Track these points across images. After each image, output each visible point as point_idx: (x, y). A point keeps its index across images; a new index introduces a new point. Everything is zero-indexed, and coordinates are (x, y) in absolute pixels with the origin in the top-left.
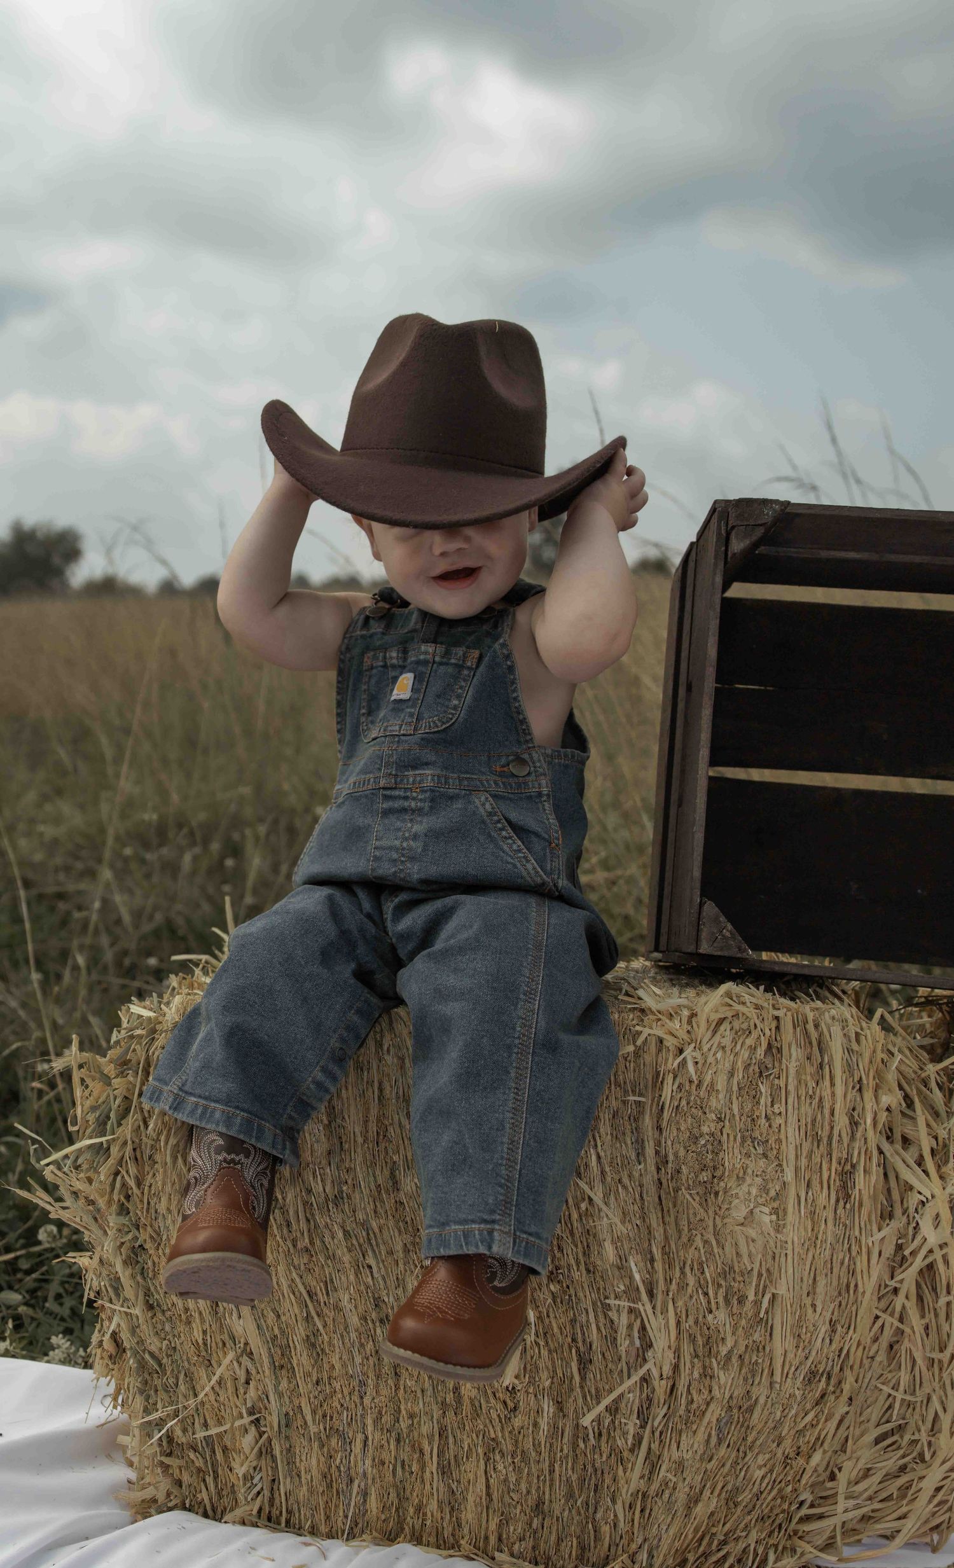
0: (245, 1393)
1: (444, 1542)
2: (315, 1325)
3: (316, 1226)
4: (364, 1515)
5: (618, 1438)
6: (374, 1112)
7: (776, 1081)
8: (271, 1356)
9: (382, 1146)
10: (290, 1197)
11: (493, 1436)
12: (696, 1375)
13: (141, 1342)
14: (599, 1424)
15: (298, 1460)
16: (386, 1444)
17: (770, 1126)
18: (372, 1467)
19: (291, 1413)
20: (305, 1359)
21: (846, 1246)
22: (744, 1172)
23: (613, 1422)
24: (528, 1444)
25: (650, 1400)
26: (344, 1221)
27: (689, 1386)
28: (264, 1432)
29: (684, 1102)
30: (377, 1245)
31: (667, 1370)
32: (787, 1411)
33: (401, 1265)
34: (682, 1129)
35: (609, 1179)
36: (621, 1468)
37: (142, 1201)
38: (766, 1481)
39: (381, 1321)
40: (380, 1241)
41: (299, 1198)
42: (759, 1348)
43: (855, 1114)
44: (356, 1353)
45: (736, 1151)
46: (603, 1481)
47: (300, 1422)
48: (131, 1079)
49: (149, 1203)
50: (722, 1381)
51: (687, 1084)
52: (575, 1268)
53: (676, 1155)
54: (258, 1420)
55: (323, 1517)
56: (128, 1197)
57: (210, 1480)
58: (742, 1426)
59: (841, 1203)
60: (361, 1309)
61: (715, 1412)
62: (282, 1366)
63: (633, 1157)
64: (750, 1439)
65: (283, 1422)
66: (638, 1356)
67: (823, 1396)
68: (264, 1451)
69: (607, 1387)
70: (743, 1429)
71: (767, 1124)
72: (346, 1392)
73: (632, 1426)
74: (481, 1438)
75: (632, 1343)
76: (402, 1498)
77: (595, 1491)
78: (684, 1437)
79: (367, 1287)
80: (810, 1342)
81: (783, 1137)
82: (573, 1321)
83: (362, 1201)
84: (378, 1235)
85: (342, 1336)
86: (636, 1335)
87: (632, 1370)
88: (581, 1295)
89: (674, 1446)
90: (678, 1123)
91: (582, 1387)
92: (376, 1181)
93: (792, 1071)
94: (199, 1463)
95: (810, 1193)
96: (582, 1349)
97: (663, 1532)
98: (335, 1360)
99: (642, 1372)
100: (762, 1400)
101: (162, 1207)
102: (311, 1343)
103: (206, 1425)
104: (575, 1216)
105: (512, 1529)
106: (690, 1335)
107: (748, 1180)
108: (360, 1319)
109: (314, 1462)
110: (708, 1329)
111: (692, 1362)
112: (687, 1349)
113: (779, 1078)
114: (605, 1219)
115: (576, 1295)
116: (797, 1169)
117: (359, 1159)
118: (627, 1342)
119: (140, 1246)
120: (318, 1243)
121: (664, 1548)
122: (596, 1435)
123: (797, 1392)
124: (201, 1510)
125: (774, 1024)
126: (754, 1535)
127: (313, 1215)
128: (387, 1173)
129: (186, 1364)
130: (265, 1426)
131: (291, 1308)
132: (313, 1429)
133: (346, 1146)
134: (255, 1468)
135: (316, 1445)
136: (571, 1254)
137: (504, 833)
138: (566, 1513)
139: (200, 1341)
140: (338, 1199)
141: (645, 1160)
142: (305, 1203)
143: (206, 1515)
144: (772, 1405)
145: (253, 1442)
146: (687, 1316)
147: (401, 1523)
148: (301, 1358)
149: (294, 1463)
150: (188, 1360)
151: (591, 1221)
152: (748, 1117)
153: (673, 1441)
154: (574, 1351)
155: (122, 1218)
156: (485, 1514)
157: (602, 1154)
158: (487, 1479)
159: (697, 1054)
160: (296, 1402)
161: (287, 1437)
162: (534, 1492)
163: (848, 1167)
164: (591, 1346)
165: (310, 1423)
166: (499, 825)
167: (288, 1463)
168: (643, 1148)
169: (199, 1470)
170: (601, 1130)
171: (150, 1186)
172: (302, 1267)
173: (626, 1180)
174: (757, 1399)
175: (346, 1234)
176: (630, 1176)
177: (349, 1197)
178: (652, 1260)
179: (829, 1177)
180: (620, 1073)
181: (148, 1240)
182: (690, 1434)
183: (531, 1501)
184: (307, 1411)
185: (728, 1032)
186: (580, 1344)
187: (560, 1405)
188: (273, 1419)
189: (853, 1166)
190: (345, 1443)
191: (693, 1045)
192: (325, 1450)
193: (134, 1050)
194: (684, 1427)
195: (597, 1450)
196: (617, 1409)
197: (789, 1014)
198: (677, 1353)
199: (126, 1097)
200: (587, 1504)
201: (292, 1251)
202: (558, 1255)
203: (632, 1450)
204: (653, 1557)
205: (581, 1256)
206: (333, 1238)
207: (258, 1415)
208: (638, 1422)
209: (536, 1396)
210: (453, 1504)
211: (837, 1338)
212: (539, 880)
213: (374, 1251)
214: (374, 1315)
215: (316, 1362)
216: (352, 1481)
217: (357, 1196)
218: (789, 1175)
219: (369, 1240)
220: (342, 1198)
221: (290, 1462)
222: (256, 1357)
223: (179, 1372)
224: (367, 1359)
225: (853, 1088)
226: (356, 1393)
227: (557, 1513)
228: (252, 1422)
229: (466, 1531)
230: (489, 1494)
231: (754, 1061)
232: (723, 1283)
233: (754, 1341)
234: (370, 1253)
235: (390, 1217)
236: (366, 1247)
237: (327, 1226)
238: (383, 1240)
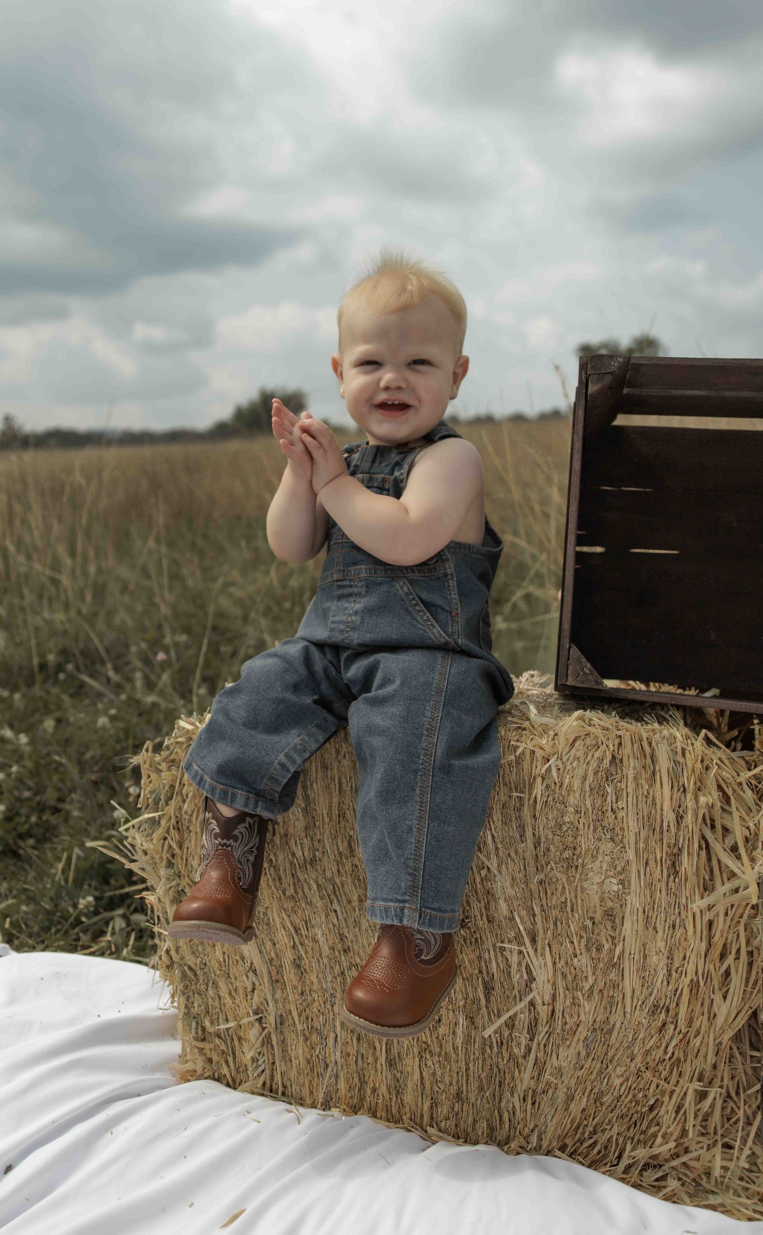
0: (251, 999)
1: (393, 1116)
2: (299, 951)
3: (299, 880)
4: (337, 1092)
5: (514, 1048)
6: (335, 800)
7: (619, 784)
8: (270, 973)
9: (342, 824)
10: (281, 858)
11: (425, 1040)
12: (568, 1003)
13: (182, 958)
14: (501, 1036)
15: (290, 1049)
16: (350, 1041)
17: (616, 818)
18: (341, 1057)
19: (284, 1015)
20: (292, 976)
21: (677, 911)
22: (597, 852)
23: (510, 1034)
24: (450, 1049)
25: (536, 1020)
26: (317, 878)
27: (563, 1011)
28: (266, 1028)
29: (550, 799)
30: (340, 895)
31: (547, 998)
32: (637, 1034)
33: (357, 912)
34: (550, 818)
35: (501, 853)
36: (517, 1070)
37: (182, 858)
38: (624, 1087)
39: (345, 951)
40: (342, 893)
41: (287, 860)
42: (615, 986)
43: (681, 810)
44: (328, 973)
45: (590, 836)
46: (505, 1079)
47: (291, 1022)
48: (175, 773)
49: (187, 860)
50: (587, 1009)
51: (553, 785)
52: (479, 918)
53: (546, 837)
54: (261, 1018)
55: (308, 1093)
56: (173, 856)
57: (230, 1059)
58: (604, 1044)
59: (672, 878)
60: (330, 943)
61: (583, 1032)
62: (276, 982)
63: (518, 837)
64: (610, 1054)
65: (278, 1022)
66: (527, 986)
67: (664, 1025)
68: (266, 1040)
69: (505, 1009)
70: (605, 1047)
71: (613, 816)
72: (322, 1003)
73: (524, 1039)
74: (415, 1040)
75: (522, 977)
76: (363, 1082)
77: (500, 1086)
78: (561, 1050)
79: (334, 926)
80: (652, 983)
81: (625, 826)
82: (479, 958)
83: (329, 865)
84: (341, 890)
85: (319, 961)
86: (524, 971)
87: (523, 997)
88: (484, 938)
89: (554, 1056)
90: (547, 813)
91: (487, 1007)
92: (338, 849)
93: (631, 776)
94: (223, 1047)
95: (648, 869)
96: (486, 979)
97: (549, 1121)
98: (313, 977)
99: (529, 998)
100: (618, 1025)
102: (297, 964)
103: (227, 1020)
104: (478, 880)
105: (439, 1110)
106: (563, 973)
107: (600, 858)
108: (330, 948)
109: (301, 1051)
110: (575, 969)
111: (564, 993)
112: (561, 983)
113: (621, 782)
114: (499, 883)
115: (481, 938)
116: (637, 851)
117: (327, 834)
118: (518, 976)
119: (182, 890)
120: (300, 892)
121: (549, 1134)
122: (499, 1043)
123: (644, 1021)
124: (225, 1081)
125: (616, 742)
126: (616, 1129)
127: (296, 872)
128: (346, 843)
129: (213, 975)
130: (266, 1023)
131: (282, 938)
132: (299, 1027)
133: (317, 824)
134: (259, 1053)
135: (301, 1039)
136: (476, 908)
137: (417, 608)
138: (479, 1102)
139: (221, 960)
140: (313, 861)
141: (526, 840)
142: (291, 863)
143: (228, 1085)
144: (626, 1029)
145: (258, 1034)
146: (560, 959)
147: (362, 1099)
148: (290, 975)
149: (287, 1051)
150: (215, 973)
151: (489, 884)
152: (598, 810)
153: (554, 1052)
154: (480, 979)
155: (169, 870)
156: (420, 1098)
157: (495, 835)
158: (421, 1072)
159: (559, 763)
160: (288, 1007)
161: (281, 1032)
162: (455, 1083)
163: (675, 851)
164: (493, 976)
165: (297, 1022)
166: (414, 602)
167: (283, 1051)
168: (524, 831)
169: (223, 1052)
170: (494, 817)
171: (188, 848)
172: (290, 910)
173: (513, 854)
174: (614, 1025)
175: (319, 886)
176: (516, 852)
177: (320, 860)
178: (534, 915)
179: (662, 858)
180: (506, 775)
181: (187, 887)
182: (565, 1048)
183: (454, 1089)
184: (295, 1014)
185: (581, 747)
186: (485, 975)
187: (471, 1020)
188: (271, 1019)
189: (680, 850)
190: (322, 1038)
191: (556, 756)
192: (308, 1042)
193: (177, 752)
194: (560, 1042)
195: (500, 1055)
196: (513, 1025)
197: (628, 734)
198: (554, 985)
199: (171, 786)
200: (494, 1095)
201: (282, 897)
202: (467, 908)
203: (525, 1057)
204: (542, 1140)
205: (483, 910)
206: (310, 890)
207: (261, 1015)
208: (528, 1036)
209: (454, 1011)
210: (398, 1089)
211: (672, 981)
212: (443, 641)
213: (338, 900)
214: (339, 946)
215: (301, 978)
216: (327, 1066)
217: (325, 860)
218: (631, 855)
219: (335, 891)
220: (316, 861)
221: (284, 1051)
222: (258, 973)
223: (209, 981)
224: (336, 978)
225: (679, 790)
226: (329, 1002)
227: (472, 1100)
228: (257, 1019)
229: (407, 1109)
230: (422, 1083)
231: (601, 769)
232: (584, 935)
233: (611, 980)
234: (335, 901)
235: (349, 876)
236: (332, 896)
237: (305, 880)
238: (344, 892)
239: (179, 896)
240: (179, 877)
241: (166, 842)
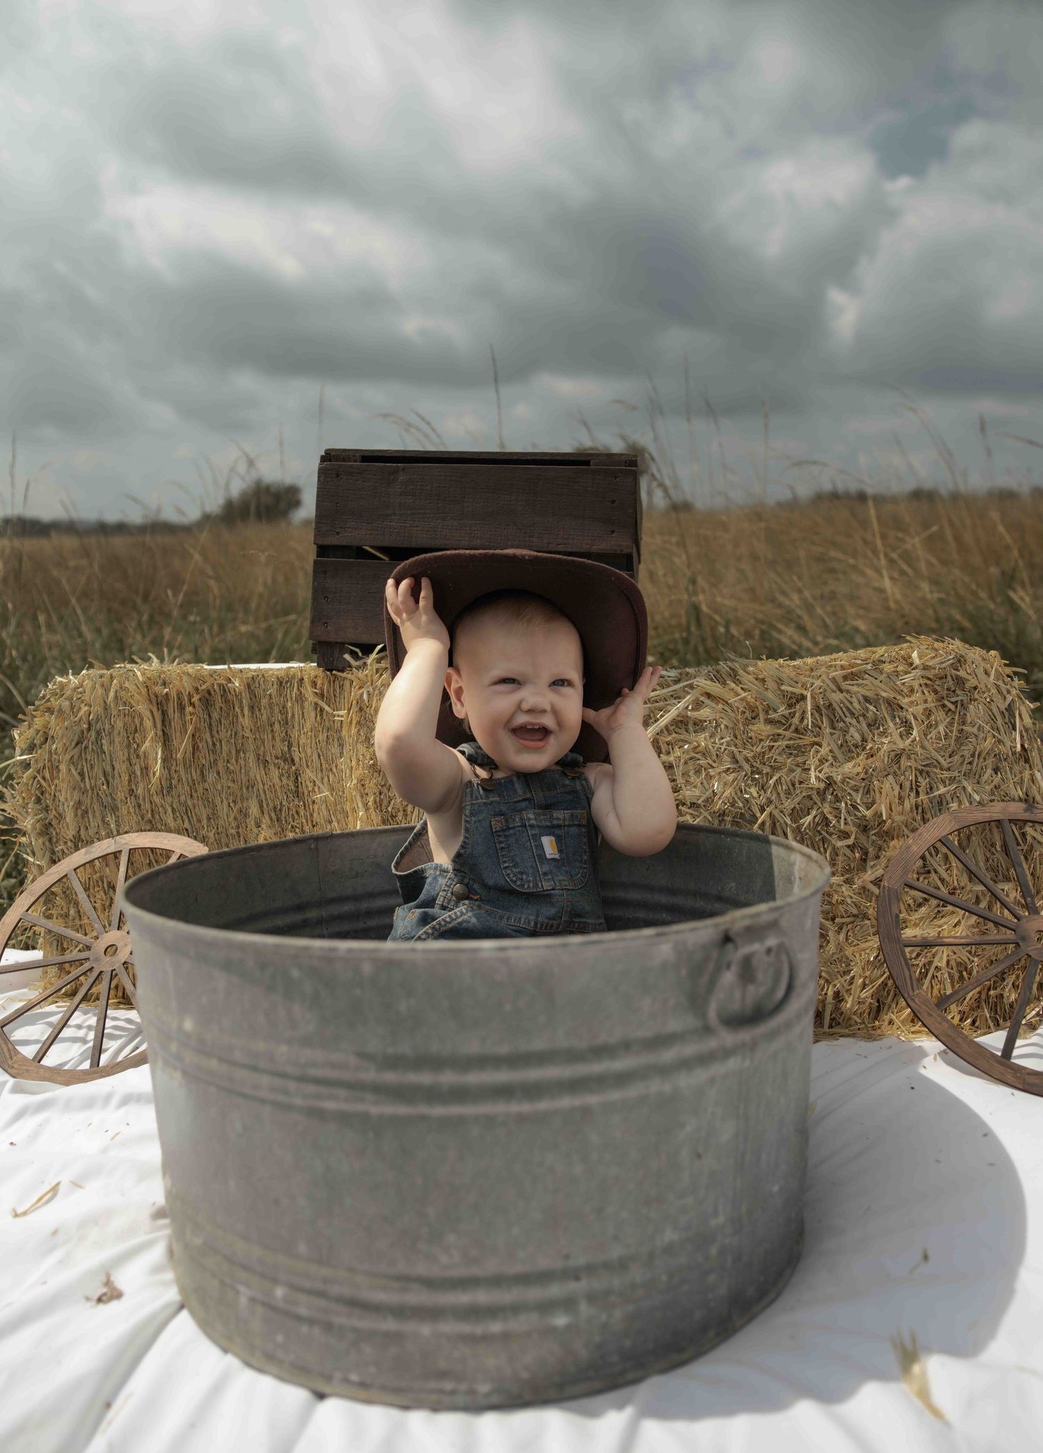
0: (109, 912)
3: (156, 805)
26: (172, 802)
37: (51, 795)
48: (47, 718)
56: (42, 793)
63: (339, 756)
83: (183, 789)
84: (192, 811)
90: (359, 731)
92: (192, 777)
101: (62, 799)
104: (306, 792)
119: (49, 823)
128: (198, 771)
151: (315, 796)
155: (37, 806)
157: (322, 755)
159: (370, 689)
168: (343, 749)
171: (56, 785)
173: (334, 770)
175: (173, 810)
177: (175, 787)
199: (45, 732)
202: (296, 816)
217: (180, 786)
235: (200, 798)
236: (185, 817)
237: (162, 806)
238: (195, 813)
239: (47, 829)
240: (47, 811)
241: (36, 780)
